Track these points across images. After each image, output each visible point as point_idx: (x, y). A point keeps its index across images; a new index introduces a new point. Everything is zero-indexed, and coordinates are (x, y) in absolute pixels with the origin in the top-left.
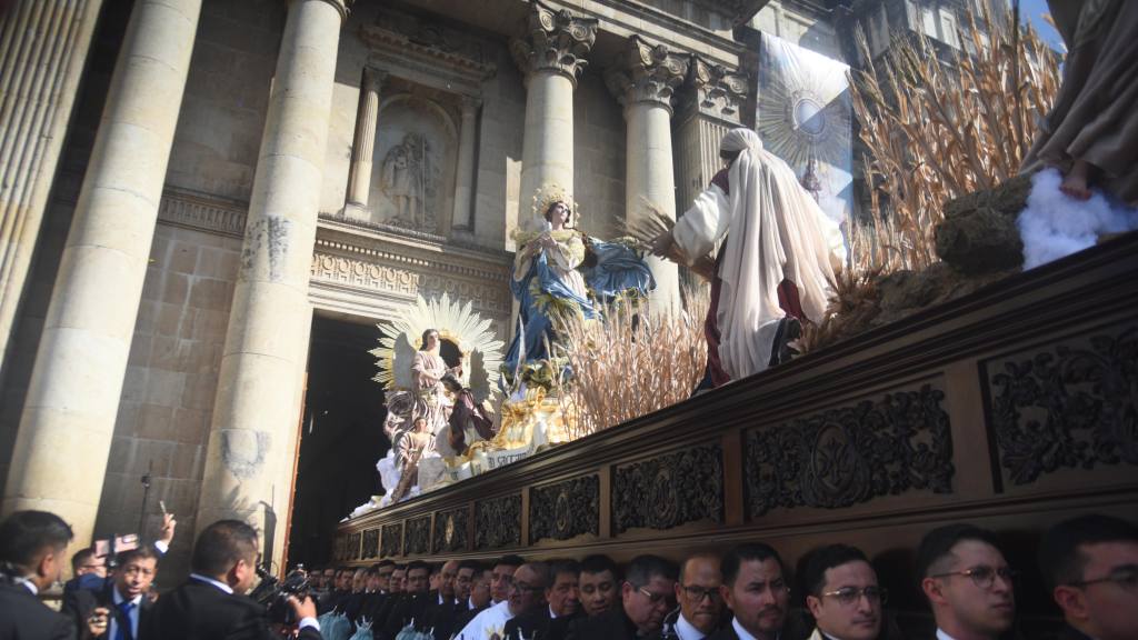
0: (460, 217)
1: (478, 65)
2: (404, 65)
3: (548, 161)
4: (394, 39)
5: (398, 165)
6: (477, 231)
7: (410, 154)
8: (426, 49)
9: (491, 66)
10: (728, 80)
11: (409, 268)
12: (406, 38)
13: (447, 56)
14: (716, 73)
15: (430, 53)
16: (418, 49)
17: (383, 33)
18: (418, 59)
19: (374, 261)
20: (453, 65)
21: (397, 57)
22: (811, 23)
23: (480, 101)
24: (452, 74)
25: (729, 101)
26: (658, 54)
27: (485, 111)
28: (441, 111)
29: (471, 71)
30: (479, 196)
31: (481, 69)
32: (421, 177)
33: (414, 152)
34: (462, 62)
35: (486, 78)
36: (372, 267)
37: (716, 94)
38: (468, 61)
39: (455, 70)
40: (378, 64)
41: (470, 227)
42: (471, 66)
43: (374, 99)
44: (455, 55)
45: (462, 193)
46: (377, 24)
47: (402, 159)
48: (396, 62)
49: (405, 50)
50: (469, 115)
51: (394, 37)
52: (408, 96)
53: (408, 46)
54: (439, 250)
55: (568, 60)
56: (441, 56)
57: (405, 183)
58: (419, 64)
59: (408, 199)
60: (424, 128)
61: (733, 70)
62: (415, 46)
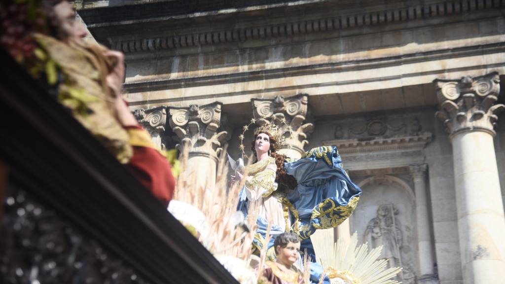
1: (416, 138)
2: (360, 159)
4: (347, 144)
5: (375, 235)
6: (441, 275)
7: (383, 224)
8: (372, 142)
9: (426, 135)
12: (355, 139)
13: (389, 140)
15: (376, 143)
16: (367, 144)
17: (338, 142)
18: (370, 151)
20: (396, 145)
21: (353, 155)
23: (425, 166)
24: (398, 151)
27: (431, 172)
29: (412, 144)
30: (438, 246)
31: (419, 140)
32: (395, 239)
33: (386, 221)
34: (402, 141)
35: (427, 145)
38: (407, 138)
39: (399, 148)
41: (435, 276)
42: (411, 140)
45: (423, 247)
47: (377, 230)
49: (358, 148)
50: (418, 180)
51: (345, 142)
52: (371, 179)
53: (358, 145)
56: (384, 142)
58: (371, 154)
60: (391, 198)
62: (364, 143)
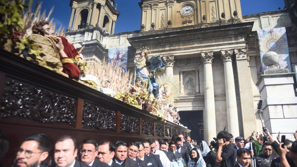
0: (197, 91)
3: (206, 80)
7: (190, 82)
9: (199, 64)
10: (243, 50)
11: (190, 102)
12: (184, 64)
13: (191, 65)
14: (240, 50)
15: (189, 65)
17: (181, 65)
19: (185, 102)
22: (280, 15)
23: (198, 70)
24: (193, 67)
25: (244, 54)
26: (226, 52)
28: (193, 73)
30: (200, 87)
31: (197, 64)
32: (192, 85)
35: (199, 66)
36: (184, 103)
37: (240, 54)
38: (195, 64)
40: (181, 70)
41: (199, 93)
43: (181, 76)
44: (192, 64)
45: (197, 87)
46: (180, 64)
47: (188, 83)
48: (184, 68)
50: (197, 73)
51: (182, 65)
52: (187, 73)
54: (194, 98)
55: (208, 60)
56: (190, 65)
57: (189, 87)
58: (187, 67)
59: (190, 89)
60: (191, 76)
61: (245, 47)
62: (186, 65)
